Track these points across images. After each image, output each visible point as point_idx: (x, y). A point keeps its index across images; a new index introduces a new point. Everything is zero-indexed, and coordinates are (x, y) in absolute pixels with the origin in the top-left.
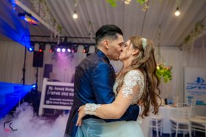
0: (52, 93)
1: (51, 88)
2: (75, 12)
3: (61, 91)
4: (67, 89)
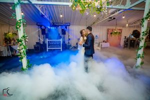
1: (50, 42)
4: (55, 42)
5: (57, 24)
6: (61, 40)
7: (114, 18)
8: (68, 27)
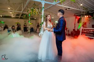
0: (84, 31)
1: (83, 30)
2: (81, 3)
3: (87, 31)
4: (89, 30)
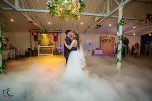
1: (41, 48)
3: (45, 49)
5: (49, 31)
6: (53, 47)
7: (100, 26)
8: (59, 34)
